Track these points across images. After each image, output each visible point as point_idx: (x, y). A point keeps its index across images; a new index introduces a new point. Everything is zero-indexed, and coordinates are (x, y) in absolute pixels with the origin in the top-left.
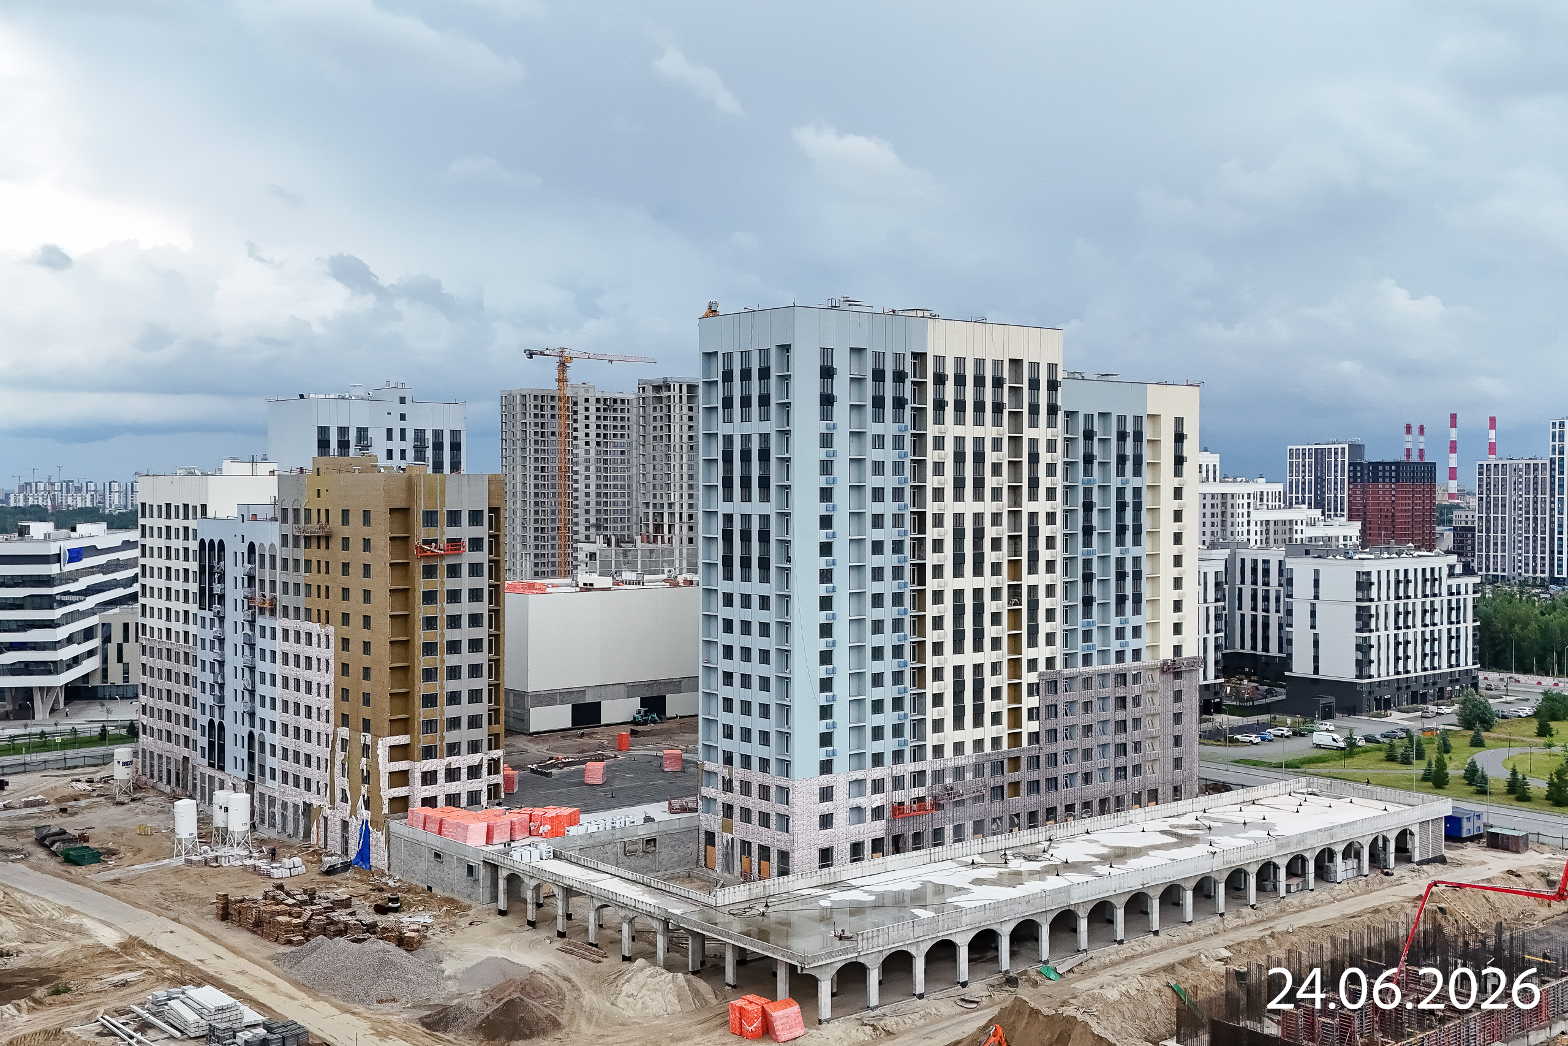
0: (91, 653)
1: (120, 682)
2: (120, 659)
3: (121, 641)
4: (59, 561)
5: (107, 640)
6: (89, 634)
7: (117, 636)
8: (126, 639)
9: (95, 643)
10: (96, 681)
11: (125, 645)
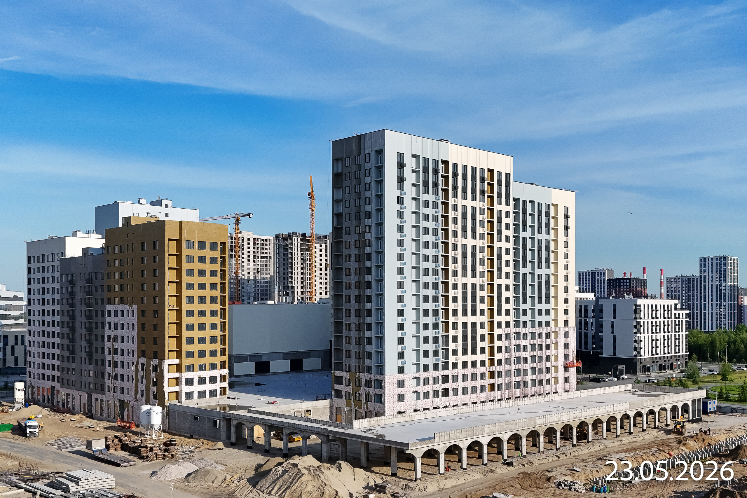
1: (13, 366)
2: (13, 354)
3: (14, 345)
5: (6, 344)
7: (11, 341)
8: (16, 344)
11: (16, 346)
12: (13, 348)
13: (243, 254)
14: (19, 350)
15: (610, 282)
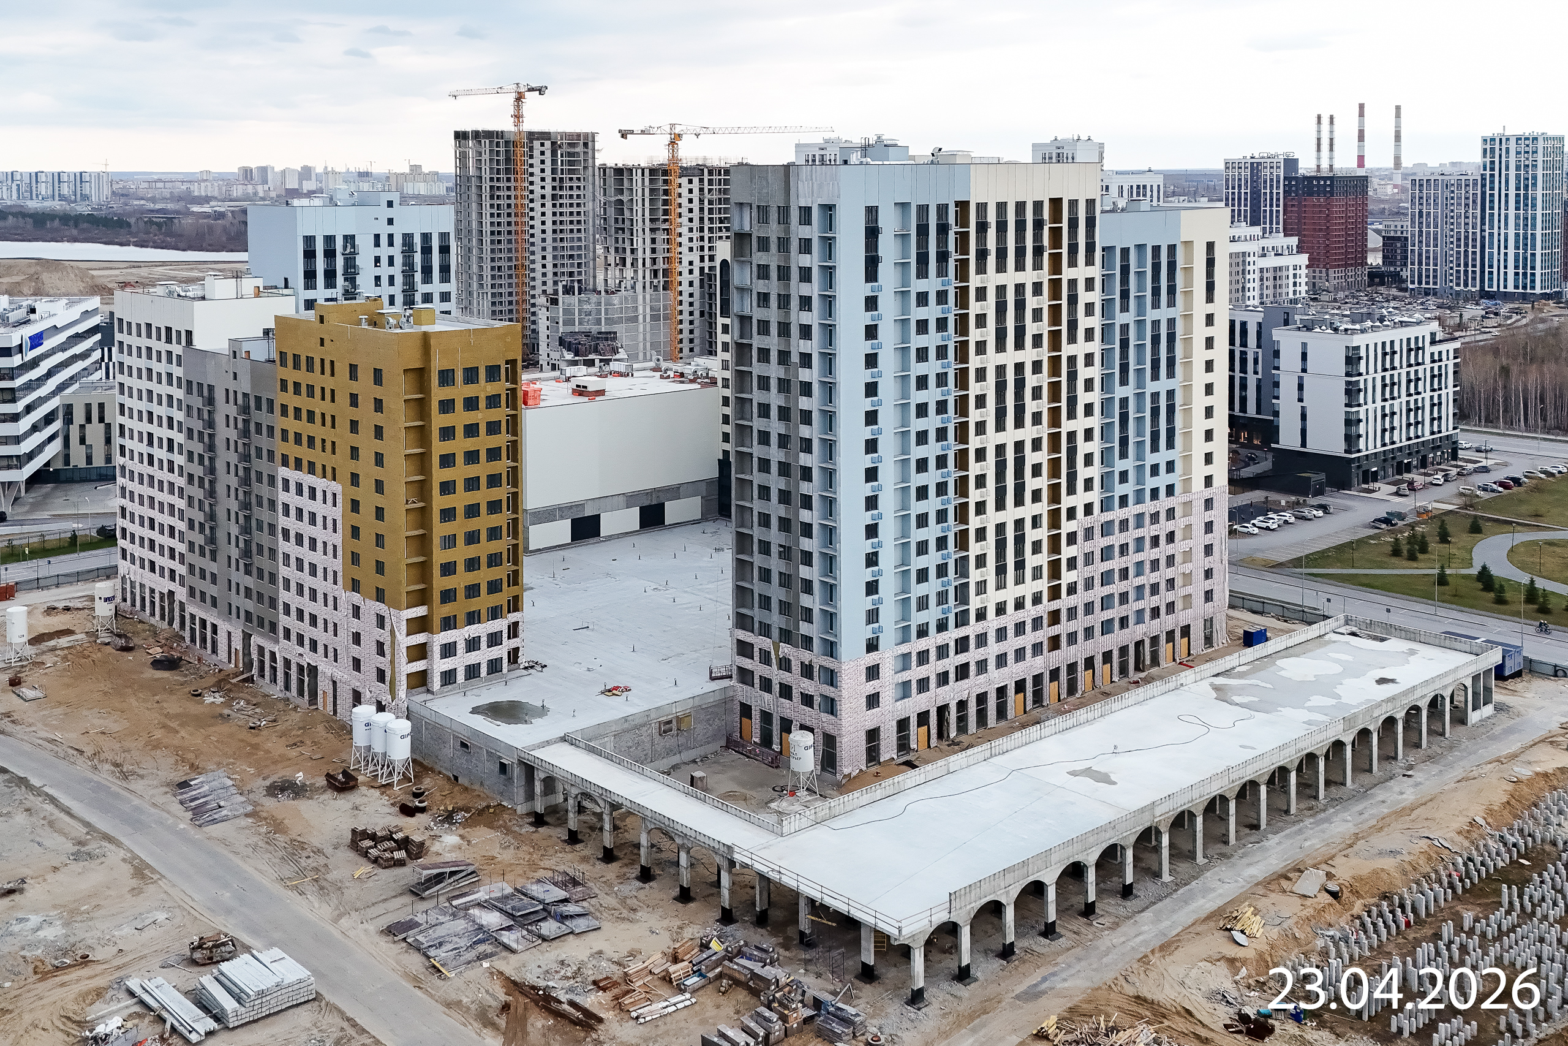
0: (51, 438)
1: (82, 464)
2: (82, 441)
3: (83, 423)
4: (21, 351)
5: (68, 420)
6: (49, 419)
7: (79, 417)
8: (89, 420)
9: (57, 425)
10: (59, 465)
11: (87, 426)
12: (82, 427)
13: (531, 166)
14: (95, 432)
15: (1290, 183)
